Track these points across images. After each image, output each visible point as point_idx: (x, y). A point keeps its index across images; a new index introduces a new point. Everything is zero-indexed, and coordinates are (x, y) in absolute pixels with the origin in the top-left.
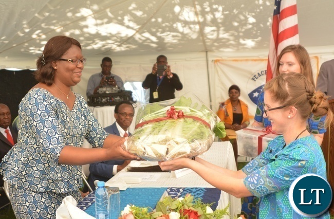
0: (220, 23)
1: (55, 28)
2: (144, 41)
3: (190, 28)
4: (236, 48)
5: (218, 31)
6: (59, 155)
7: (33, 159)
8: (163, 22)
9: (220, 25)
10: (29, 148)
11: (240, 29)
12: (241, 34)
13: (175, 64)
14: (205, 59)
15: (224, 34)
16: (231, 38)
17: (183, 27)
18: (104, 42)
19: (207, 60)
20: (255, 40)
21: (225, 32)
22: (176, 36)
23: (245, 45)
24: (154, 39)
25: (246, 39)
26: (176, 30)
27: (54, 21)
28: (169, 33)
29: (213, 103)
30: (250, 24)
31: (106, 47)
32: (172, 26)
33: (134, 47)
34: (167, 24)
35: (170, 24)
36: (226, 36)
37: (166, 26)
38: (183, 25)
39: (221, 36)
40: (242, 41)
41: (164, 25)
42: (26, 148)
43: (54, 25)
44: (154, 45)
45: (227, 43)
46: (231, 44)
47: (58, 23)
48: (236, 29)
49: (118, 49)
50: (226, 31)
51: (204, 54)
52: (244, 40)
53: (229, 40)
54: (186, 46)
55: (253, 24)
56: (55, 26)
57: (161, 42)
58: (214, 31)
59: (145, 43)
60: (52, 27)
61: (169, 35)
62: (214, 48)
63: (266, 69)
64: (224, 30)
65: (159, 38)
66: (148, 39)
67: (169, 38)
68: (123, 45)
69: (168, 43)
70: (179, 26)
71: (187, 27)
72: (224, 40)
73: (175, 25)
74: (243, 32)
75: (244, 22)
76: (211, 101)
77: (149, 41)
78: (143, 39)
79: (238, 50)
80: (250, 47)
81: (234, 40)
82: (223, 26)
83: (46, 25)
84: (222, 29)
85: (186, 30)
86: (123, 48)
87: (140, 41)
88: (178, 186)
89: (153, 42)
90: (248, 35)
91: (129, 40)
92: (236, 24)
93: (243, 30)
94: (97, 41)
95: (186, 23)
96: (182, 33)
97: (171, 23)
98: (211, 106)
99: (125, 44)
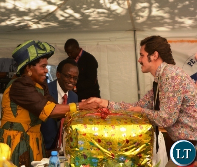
2: (66, 18)
3: (119, 4)
4: (171, 27)
5: (150, 7)
9: (154, 1)
12: (176, 12)
13: (98, 44)
14: (133, 39)
15: (158, 11)
16: (166, 15)
17: (111, 3)
18: (20, 19)
19: (135, 41)
20: (193, 17)
23: (182, 23)
24: (77, 16)
25: (183, 17)
30: (187, 1)
31: (22, 24)
32: (97, 2)
33: (53, 24)
36: (160, 13)
37: (92, 2)
38: (111, 1)
39: (154, 13)
40: (177, 19)
41: (89, 1)
44: (77, 23)
45: (162, 21)
46: (166, 23)
49: (34, 27)
51: (131, 34)
52: (181, 18)
53: (162, 18)
55: (190, 1)
57: (85, 20)
58: (145, 8)
59: (68, 21)
62: (145, 26)
65: (83, 14)
66: (71, 16)
68: (40, 22)
70: (106, 2)
71: (115, 3)
72: (158, 18)
73: (101, 1)
76: (139, 89)
77: (71, 18)
78: (66, 15)
79: (173, 29)
80: (187, 26)
81: (170, 18)
84: (155, 5)
85: (114, 7)
86: (41, 26)
87: (61, 18)
89: (76, 19)
94: (13, 17)
98: (139, 95)
99: (43, 21)
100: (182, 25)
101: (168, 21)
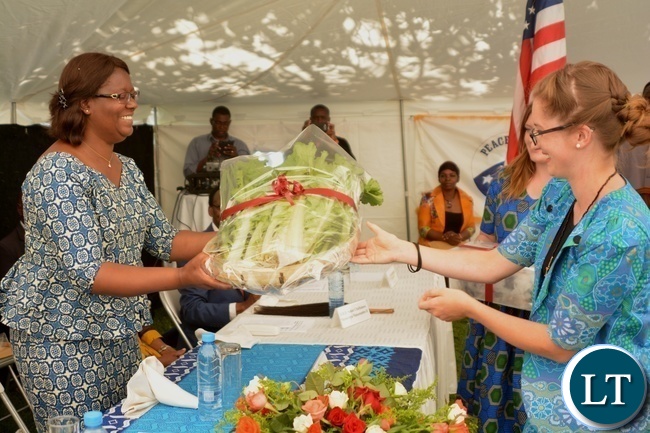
0: (426, 50)
1: (131, 54)
2: (288, 78)
3: (372, 58)
4: (453, 96)
5: (422, 64)
6: (92, 282)
7: (57, 282)
8: (324, 46)
9: (426, 54)
10: (48, 262)
11: (461, 62)
12: (462, 71)
13: (344, 121)
14: (398, 113)
15: (432, 69)
16: (446, 77)
17: (359, 56)
18: (216, 81)
19: (401, 116)
20: (488, 81)
21: (433, 66)
22: (347, 72)
23: (469, 89)
24: (306, 76)
25: (471, 80)
26: (346, 62)
27: (129, 42)
28: (333, 66)
29: (410, 194)
30: (479, 53)
31: (220, 89)
32: (339, 55)
33: (270, 89)
34: (331, 50)
35: (335, 49)
36: (436, 73)
37: (329, 54)
38: (359, 52)
39: (427, 73)
40: (464, 84)
41: (324, 52)
42: (43, 262)
43: (128, 48)
44: (306, 88)
45: (439, 86)
46: (444, 89)
47: (134, 45)
48: (454, 61)
49: (242, 93)
50: (437, 64)
51: (395, 105)
52: (468, 82)
53: (440, 81)
54: (364, 89)
55: (484, 53)
56: (130, 51)
57: (318, 81)
58: (414, 64)
59: (291, 84)
60: (125, 53)
61: (333, 69)
62: (413, 94)
63: (507, 134)
64: (432, 63)
65: (314, 74)
66: (295, 76)
67: (333, 75)
68: (251, 86)
69: (331, 84)
70: (351, 54)
71: (366, 56)
72: (431, 81)
73: (344, 53)
74: (466, 68)
75: (468, 50)
76: (406, 189)
77: (296, 80)
78: (287, 75)
79: (457, 99)
80: (478, 94)
81: (450, 82)
82: (430, 56)
83: (113, 49)
84: (428, 60)
85: (364, 62)
86: (250, 93)
87: (282, 80)
88: (345, 344)
89: (305, 82)
90: (475, 72)
91: (261, 77)
92: (453, 53)
93: (467, 64)
94: (205, 79)
95: (364, 50)
96: (357, 68)
97: (338, 49)
98: (406, 199)
99: (254, 85)
100: (470, 93)
101: (447, 85)
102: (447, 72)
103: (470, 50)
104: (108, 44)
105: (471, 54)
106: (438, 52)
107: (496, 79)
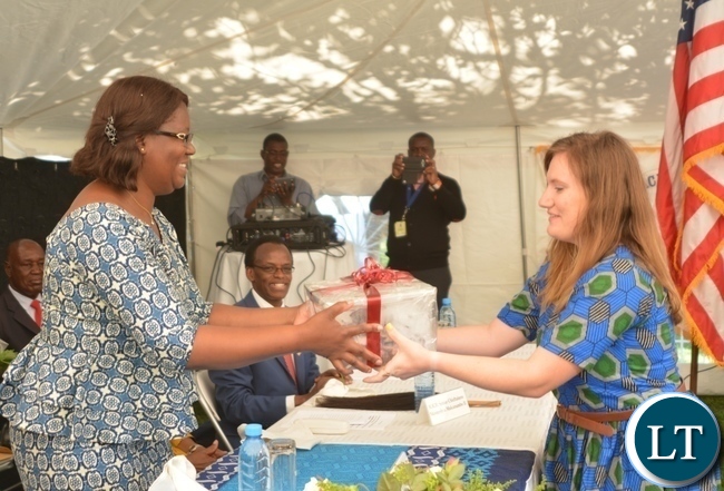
0: (551, 58)
1: (157, 63)
2: (367, 98)
3: (478, 69)
4: (587, 120)
5: (544, 76)
6: (190, 348)
8: (412, 54)
9: (550, 63)
11: (598, 73)
12: (600, 85)
14: (513, 144)
15: (559, 84)
16: (577, 94)
17: (461, 66)
18: (270, 100)
19: (518, 147)
20: (635, 99)
21: (561, 80)
22: (444, 89)
23: (609, 111)
24: (390, 94)
25: (612, 98)
26: (443, 74)
27: (155, 48)
28: (425, 80)
29: (529, 252)
30: (623, 61)
31: (276, 110)
32: (433, 65)
33: (342, 112)
34: (421, 58)
35: (428, 58)
36: (565, 90)
37: (420, 64)
38: (461, 62)
39: (552, 90)
40: (602, 103)
41: (414, 61)
43: (153, 55)
44: (390, 109)
45: (569, 107)
46: (575, 110)
47: (162, 51)
48: (588, 73)
49: (304, 116)
50: (566, 76)
51: (510, 133)
52: (608, 101)
53: (570, 100)
54: (471, 110)
55: (630, 62)
56: (155, 59)
57: (407, 102)
58: (534, 77)
59: (370, 105)
60: (149, 62)
61: (425, 84)
62: (533, 118)
64: (560, 75)
65: (401, 91)
66: (376, 93)
67: (425, 91)
68: (315, 107)
69: (423, 104)
70: (450, 64)
71: (470, 66)
72: (559, 100)
73: (440, 62)
74: (606, 81)
75: (607, 58)
76: (523, 246)
77: (377, 99)
78: (366, 93)
79: (593, 124)
80: (621, 117)
81: (584, 101)
82: (555, 66)
83: (134, 57)
84: (554, 72)
85: (467, 75)
86: (316, 114)
87: (357, 100)
88: (434, 444)
89: (387, 102)
90: (617, 89)
91: (331, 96)
92: (588, 62)
93: (605, 76)
94: (255, 97)
95: (467, 58)
96: (457, 82)
97: (432, 57)
98: (524, 259)
99: (320, 105)
100: (611, 116)
101: (580, 106)
102: (579, 87)
103: (611, 57)
104: (126, 49)
105: (610, 64)
106: (566, 62)
107: (644, 97)
